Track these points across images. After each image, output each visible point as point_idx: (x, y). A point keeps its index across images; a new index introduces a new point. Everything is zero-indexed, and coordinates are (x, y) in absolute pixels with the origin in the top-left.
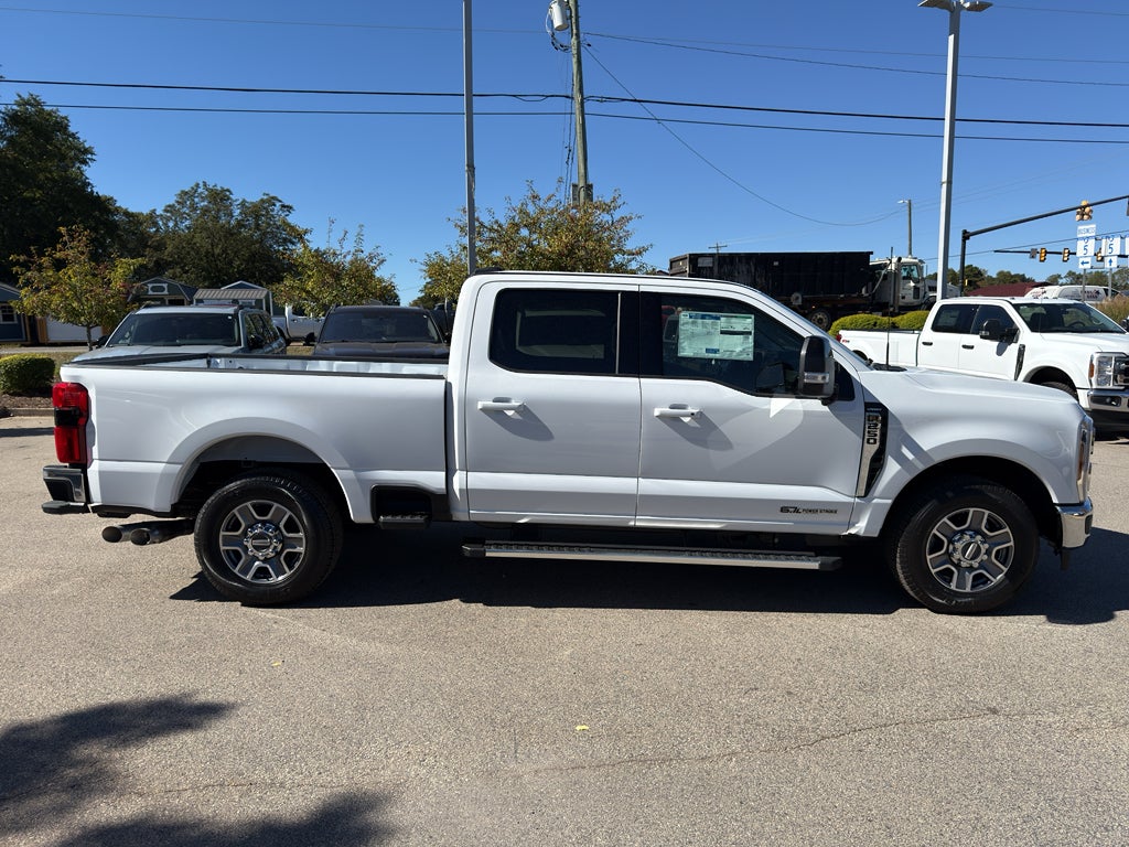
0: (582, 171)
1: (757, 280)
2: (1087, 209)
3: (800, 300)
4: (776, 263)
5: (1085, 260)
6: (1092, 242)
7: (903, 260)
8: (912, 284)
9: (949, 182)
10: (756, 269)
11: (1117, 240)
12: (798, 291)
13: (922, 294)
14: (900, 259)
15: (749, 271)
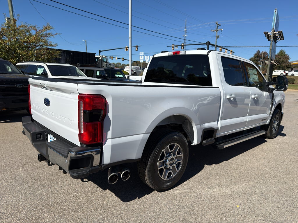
0: (12, 13)
1: (67, 58)
2: (127, 48)
3: (79, 65)
4: (72, 54)
5: (142, 60)
6: (143, 56)
7: (103, 56)
8: (105, 63)
9: (131, 38)
10: (66, 55)
11: (148, 57)
12: (78, 62)
13: (107, 66)
14: (102, 56)
15: (64, 55)
